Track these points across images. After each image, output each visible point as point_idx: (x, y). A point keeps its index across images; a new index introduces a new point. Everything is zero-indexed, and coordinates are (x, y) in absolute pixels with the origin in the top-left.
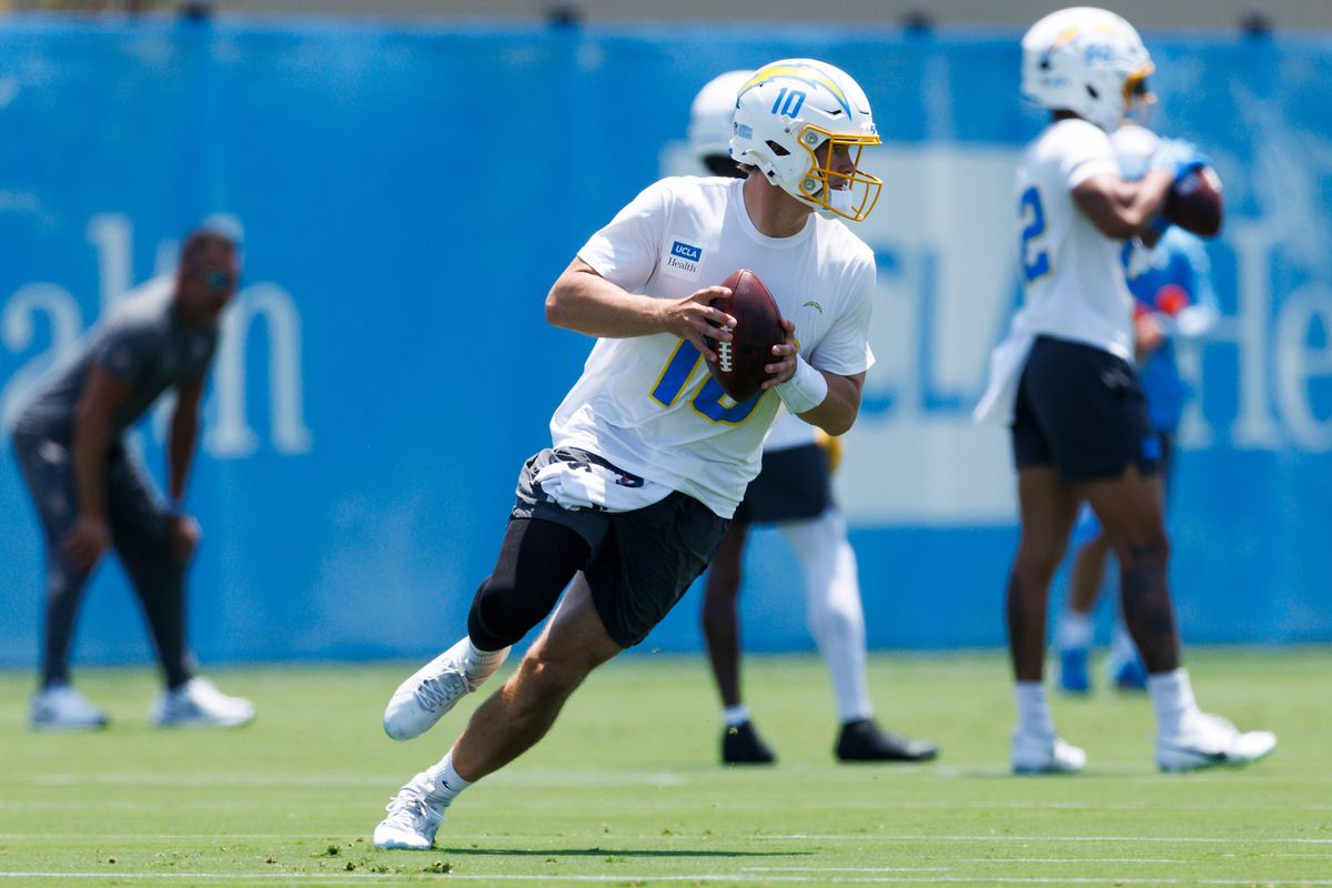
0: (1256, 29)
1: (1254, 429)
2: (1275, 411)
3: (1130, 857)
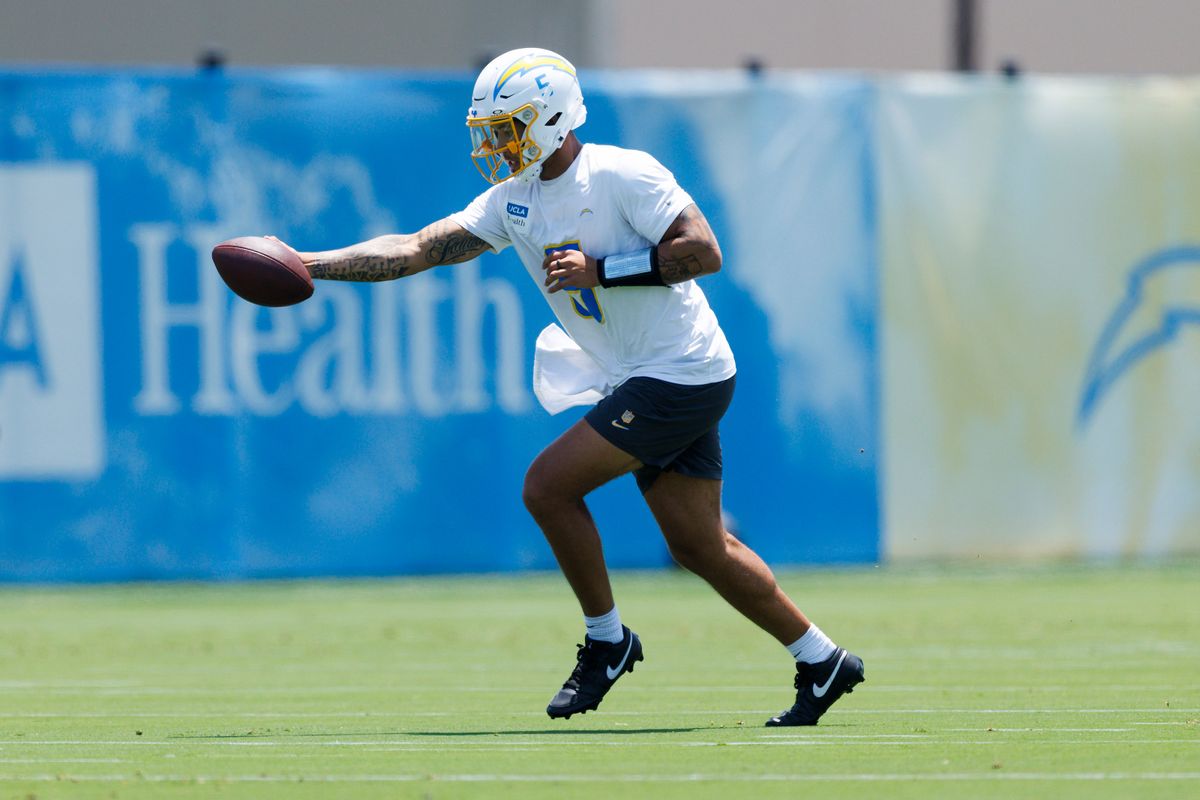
0: (212, 63)
1: (213, 399)
2: (230, 384)
3: (88, 758)
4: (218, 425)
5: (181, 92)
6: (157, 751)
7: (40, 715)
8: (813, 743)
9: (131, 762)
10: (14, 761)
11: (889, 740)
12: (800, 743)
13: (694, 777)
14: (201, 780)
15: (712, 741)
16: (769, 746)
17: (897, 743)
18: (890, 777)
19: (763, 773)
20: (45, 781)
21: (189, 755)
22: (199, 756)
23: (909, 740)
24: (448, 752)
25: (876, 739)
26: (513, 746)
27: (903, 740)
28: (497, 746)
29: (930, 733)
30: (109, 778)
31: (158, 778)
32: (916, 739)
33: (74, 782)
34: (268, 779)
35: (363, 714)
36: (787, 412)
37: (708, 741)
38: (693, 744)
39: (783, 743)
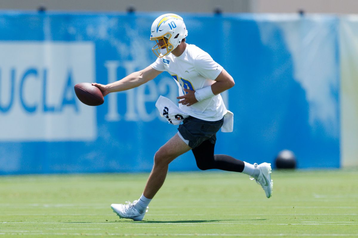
0: (131, 11)
1: (131, 116)
2: (136, 111)
3: (90, 228)
4: (132, 124)
5: (121, 19)
6: (112, 226)
7: (76, 215)
8: (319, 224)
9: (104, 229)
10: (67, 229)
11: (342, 223)
12: (314, 224)
13: (281, 235)
14: (126, 235)
15: (287, 223)
16: (305, 225)
17: (345, 224)
18: (342, 235)
19: (302, 233)
20: (77, 235)
21: (122, 227)
22: (125, 227)
23: (348, 223)
24: (204, 226)
25: (338, 223)
26: (224, 225)
27: (347, 223)
28: (219, 225)
29: (355, 221)
30: (97, 234)
31: (113, 234)
32: (351, 223)
33: (86, 235)
34: (148, 235)
35: (177, 215)
36: (311, 120)
37: (285, 223)
38: (281, 224)
39: (309, 224)
